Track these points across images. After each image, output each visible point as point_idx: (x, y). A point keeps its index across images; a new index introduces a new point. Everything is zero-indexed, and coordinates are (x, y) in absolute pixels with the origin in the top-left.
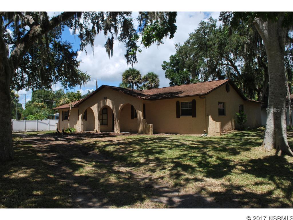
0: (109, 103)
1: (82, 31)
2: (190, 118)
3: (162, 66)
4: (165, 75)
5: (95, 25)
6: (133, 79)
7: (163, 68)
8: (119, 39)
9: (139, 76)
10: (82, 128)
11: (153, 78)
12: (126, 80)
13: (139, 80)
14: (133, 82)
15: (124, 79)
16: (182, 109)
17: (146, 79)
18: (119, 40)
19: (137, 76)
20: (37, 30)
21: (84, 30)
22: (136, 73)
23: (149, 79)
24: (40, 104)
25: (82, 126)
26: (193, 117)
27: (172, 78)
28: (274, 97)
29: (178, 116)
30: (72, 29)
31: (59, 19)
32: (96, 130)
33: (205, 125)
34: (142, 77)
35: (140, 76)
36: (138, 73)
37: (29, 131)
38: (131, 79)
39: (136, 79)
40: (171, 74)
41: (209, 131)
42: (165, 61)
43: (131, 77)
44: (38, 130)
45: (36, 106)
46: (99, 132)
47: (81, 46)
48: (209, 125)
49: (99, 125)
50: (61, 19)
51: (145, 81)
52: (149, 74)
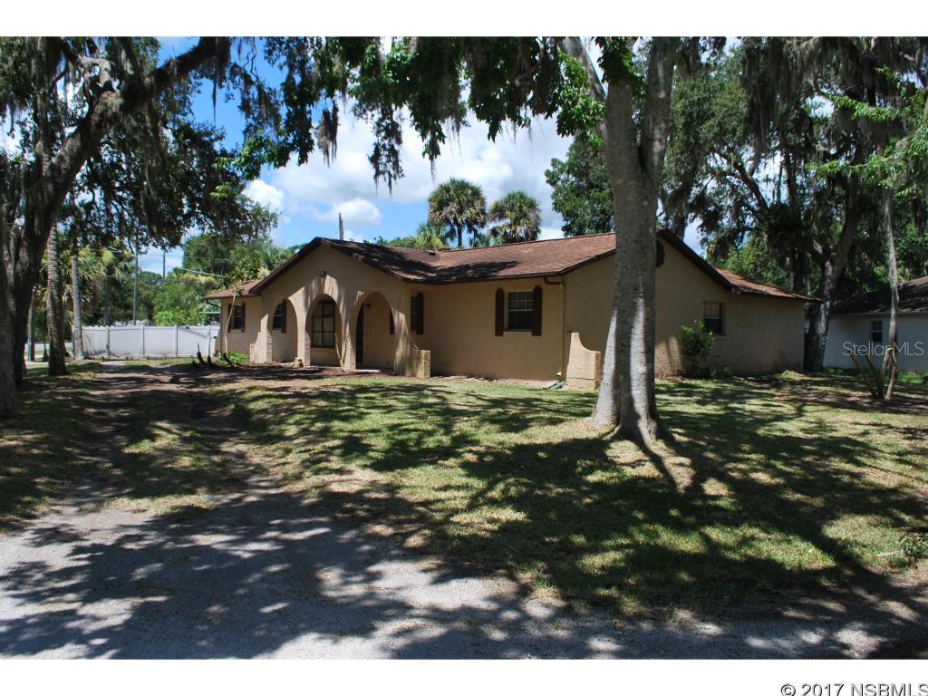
0: (331, 287)
1: (248, 94)
2: (526, 336)
3: (547, 173)
4: (553, 201)
5: (296, 71)
6: (461, 212)
7: (548, 182)
8: (355, 110)
9: (477, 203)
10: (268, 353)
11: (521, 211)
12: (438, 213)
13: (477, 214)
14: (459, 220)
15: (432, 210)
16: (510, 313)
17: (499, 211)
18: (355, 114)
19: (473, 202)
20: (112, 104)
21: (254, 91)
22: (470, 192)
23: (508, 213)
24: (203, 279)
25: (268, 348)
26: (533, 334)
27: (568, 211)
28: (619, 294)
29: (499, 332)
30: (224, 89)
31: (169, 73)
32: (300, 361)
33: (561, 359)
34: (490, 205)
35: (483, 203)
36: (476, 193)
37: (152, 356)
38: (452, 213)
39: (468, 213)
40: (566, 200)
41: (569, 374)
42: (556, 160)
43: (453, 207)
44: (179, 355)
45: (190, 283)
46: (307, 366)
47: (245, 135)
48: (571, 359)
49: (309, 346)
50: (176, 73)
51: (497, 219)
52: (511, 197)
